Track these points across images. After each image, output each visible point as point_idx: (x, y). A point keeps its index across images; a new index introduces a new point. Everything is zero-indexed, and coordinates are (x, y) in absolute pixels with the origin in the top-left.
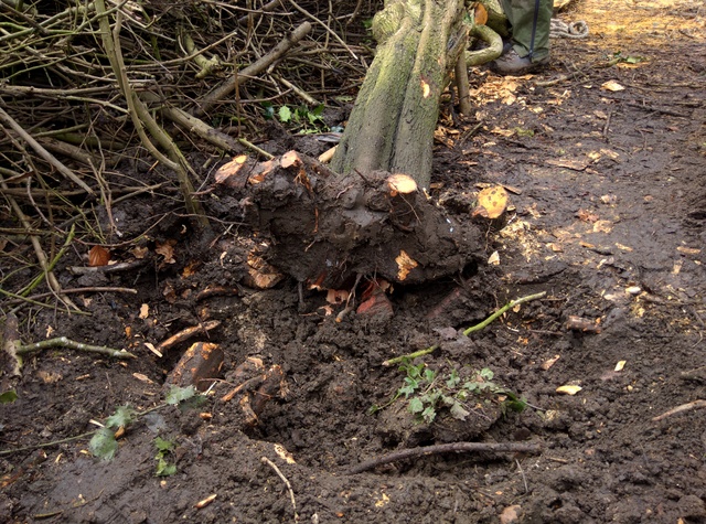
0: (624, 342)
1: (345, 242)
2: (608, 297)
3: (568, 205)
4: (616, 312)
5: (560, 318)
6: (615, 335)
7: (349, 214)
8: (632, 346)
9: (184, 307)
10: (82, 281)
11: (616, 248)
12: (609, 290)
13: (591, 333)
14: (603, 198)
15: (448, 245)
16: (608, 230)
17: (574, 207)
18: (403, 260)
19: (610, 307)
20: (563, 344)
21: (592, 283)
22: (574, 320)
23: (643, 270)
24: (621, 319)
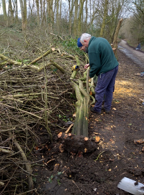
0: (117, 163)
1: (77, 147)
2: (115, 156)
3: (108, 138)
4: (116, 158)
5: (108, 159)
6: (116, 162)
7: (78, 143)
8: (118, 164)
9: (49, 156)
10: (36, 153)
11: (115, 147)
12: (115, 154)
13: (112, 161)
14: (114, 136)
15: (92, 147)
16: (114, 143)
17: (109, 138)
18: (85, 149)
19: (115, 157)
20: (109, 163)
21: (112, 153)
22: (110, 159)
23: (119, 151)
24: (116, 159)
